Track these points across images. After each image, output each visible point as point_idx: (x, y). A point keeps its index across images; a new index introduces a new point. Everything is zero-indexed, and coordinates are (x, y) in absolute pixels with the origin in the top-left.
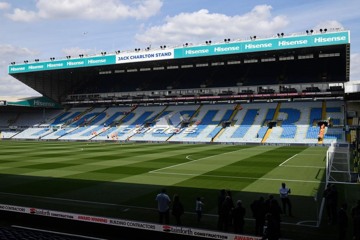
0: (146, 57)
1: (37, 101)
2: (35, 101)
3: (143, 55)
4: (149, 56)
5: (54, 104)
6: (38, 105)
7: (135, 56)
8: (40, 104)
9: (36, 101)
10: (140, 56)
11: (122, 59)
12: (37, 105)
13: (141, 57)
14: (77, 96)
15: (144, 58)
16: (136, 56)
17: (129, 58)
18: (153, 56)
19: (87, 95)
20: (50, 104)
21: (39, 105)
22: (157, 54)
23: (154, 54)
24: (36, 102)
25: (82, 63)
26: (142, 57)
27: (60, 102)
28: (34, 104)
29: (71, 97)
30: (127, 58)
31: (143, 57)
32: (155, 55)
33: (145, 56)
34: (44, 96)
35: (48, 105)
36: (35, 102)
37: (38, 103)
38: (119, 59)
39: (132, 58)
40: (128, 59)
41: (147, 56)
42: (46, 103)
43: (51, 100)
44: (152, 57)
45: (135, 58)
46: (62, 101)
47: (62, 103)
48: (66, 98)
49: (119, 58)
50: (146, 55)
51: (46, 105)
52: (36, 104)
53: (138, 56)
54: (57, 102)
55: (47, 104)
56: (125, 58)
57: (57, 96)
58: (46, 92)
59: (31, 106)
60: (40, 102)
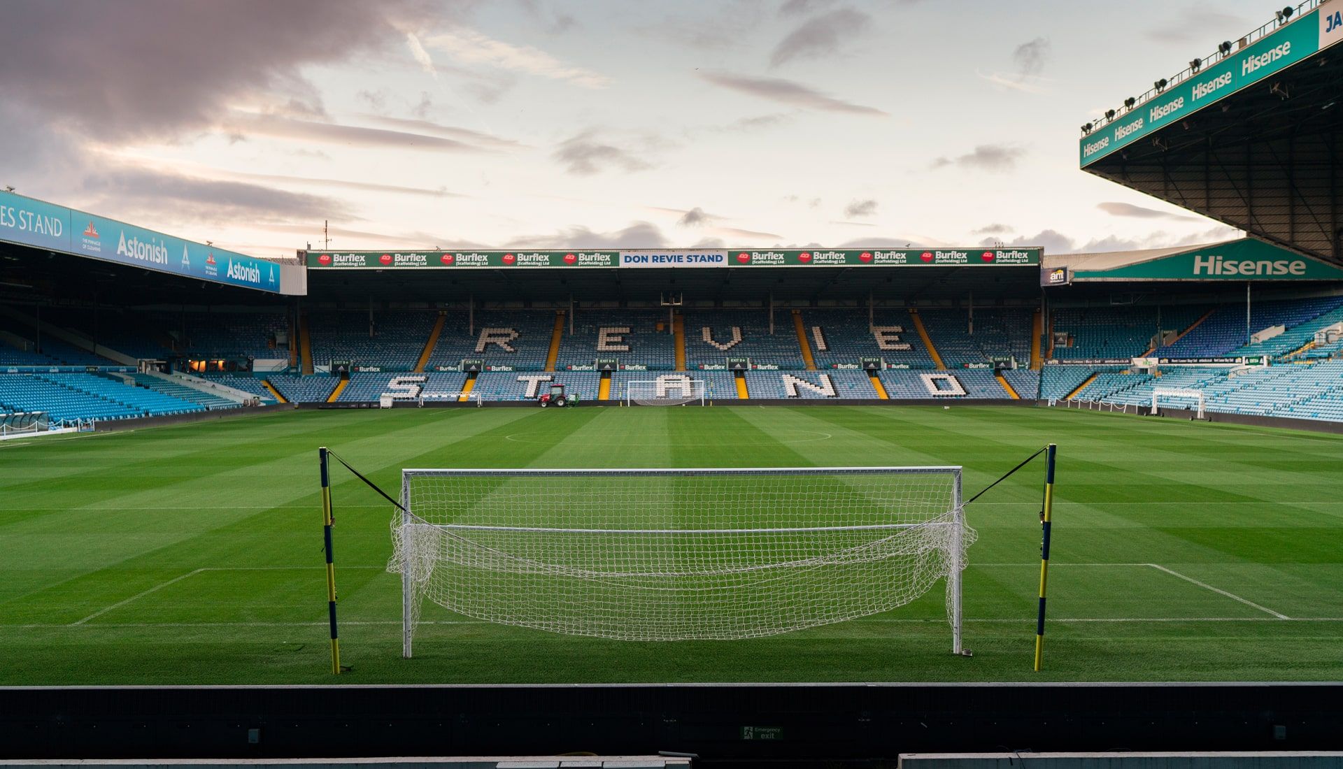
1: (1212, 258)
2: (1198, 258)
5: (1303, 266)
6: (1215, 276)
8: (1224, 269)
9: (1205, 259)
12: (1211, 272)
20: (1281, 268)
24: (1205, 264)
28: (1197, 271)
34: (1253, 236)
35: (1269, 273)
36: (1198, 264)
37: (1216, 268)
42: (1260, 264)
43: (1289, 249)
51: (1259, 272)
54: (1329, 253)
55: (1264, 267)
57: (1328, 227)
58: (1262, 220)
59: (1176, 280)
60: (1223, 261)
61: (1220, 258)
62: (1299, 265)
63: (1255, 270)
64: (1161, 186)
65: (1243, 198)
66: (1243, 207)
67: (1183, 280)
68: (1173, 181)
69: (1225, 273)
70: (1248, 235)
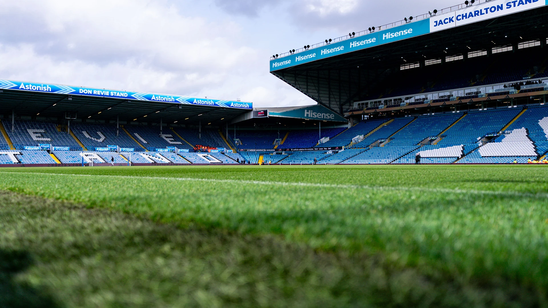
0: (487, 13)
1: (310, 111)
2: (306, 111)
3: (481, 10)
4: (493, 9)
5: (334, 116)
6: (310, 118)
7: (464, 15)
8: (313, 115)
9: (308, 111)
10: (475, 12)
11: (441, 22)
12: (309, 116)
13: (477, 13)
14: (367, 103)
15: (484, 14)
16: (466, 14)
17: (454, 19)
18: (500, 7)
19: (383, 100)
20: (328, 116)
21: (311, 116)
22: (510, 3)
23: (502, 5)
24: (308, 113)
25: (374, 40)
26: (479, 14)
27: (342, 112)
28: (305, 116)
29: (359, 104)
30: (451, 20)
31: (481, 14)
32: (505, 6)
33: (484, 11)
34: (319, 104)
35: (325, 118)
36: (306, 113)
38: (435, 24)
39: (459, 18)
40: (453, 21)
41: (489, 10)
42: (323, 114)
43: (330, 110)
44: (498, 10)
45: (464, 18)
46: (346, 112)
47: (345, 114)
48: (351, 108)
49: (436, 22)
50: (486, 9)
51: (322, 117)
52: (307, 115)
53: (471, 13)
54: (339, 112)
55: (324, 115)
56: (446, 21)
57: (338, 103)
58: (322, 98)
59: (300, 118)
60: (313, 112)
61: (312, 111)
62: (332, 115)
63: (321, 116)
64: (294, 82)
65: (317, 90)
66: (317, 93)
67: (302, 118)
68: (297, 81)
69: (313, 117)
70: (318, 104)
